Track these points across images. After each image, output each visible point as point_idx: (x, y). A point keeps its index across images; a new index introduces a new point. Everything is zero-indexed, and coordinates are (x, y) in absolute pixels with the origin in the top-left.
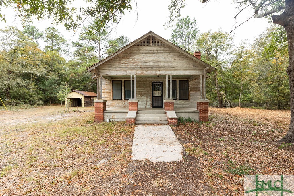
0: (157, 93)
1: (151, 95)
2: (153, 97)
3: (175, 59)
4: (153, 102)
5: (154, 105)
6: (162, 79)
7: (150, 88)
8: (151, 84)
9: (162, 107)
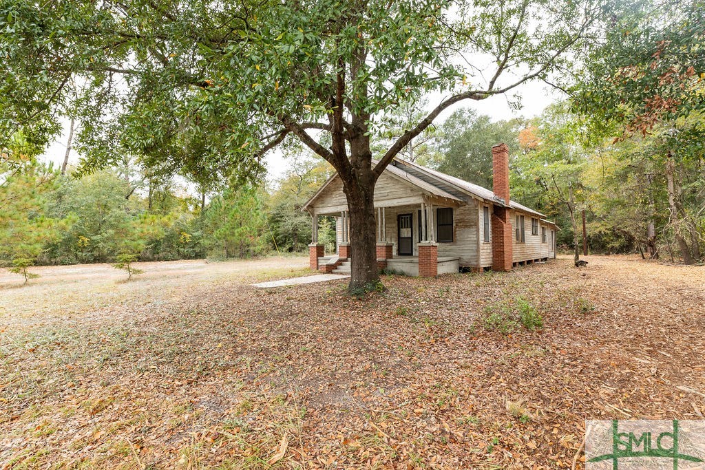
0: (406, 233)
1: (396, 235)
2: (400, 239)
3: (388, 184)
4: (399, 247)
5: (402, 252)
6: (412, 209)
7: (395, 225)
8: (396, 218)
9: (411, 254)
